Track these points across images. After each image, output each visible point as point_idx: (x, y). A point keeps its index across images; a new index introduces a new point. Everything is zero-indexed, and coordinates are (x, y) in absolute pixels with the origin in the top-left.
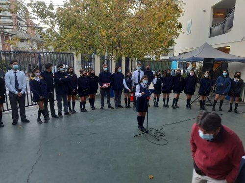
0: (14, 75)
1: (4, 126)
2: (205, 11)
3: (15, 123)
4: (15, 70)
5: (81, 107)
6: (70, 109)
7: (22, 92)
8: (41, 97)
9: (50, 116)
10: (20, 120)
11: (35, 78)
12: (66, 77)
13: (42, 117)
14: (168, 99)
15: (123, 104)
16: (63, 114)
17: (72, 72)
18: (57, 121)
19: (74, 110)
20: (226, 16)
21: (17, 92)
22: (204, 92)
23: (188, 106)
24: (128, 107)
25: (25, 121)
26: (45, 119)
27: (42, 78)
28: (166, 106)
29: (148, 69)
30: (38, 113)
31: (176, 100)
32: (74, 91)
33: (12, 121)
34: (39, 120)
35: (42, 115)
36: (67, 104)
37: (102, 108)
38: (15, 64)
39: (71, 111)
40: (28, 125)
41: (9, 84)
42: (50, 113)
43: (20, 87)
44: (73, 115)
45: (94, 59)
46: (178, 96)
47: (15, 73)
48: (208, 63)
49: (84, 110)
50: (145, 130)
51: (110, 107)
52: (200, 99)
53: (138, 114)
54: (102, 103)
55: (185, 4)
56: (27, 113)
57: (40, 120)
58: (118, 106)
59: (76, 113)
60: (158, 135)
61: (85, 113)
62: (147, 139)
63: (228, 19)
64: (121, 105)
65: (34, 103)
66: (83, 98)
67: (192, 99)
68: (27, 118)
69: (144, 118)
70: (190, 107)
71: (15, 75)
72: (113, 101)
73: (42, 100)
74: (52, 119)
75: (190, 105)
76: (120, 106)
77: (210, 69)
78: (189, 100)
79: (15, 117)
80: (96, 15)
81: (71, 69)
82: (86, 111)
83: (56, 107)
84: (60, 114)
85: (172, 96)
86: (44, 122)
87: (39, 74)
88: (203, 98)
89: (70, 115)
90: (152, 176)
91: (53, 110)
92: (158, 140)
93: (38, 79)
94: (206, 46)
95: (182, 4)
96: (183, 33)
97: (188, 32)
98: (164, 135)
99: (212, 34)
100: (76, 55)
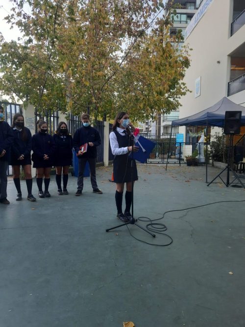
2: (219, 62)
32: (22, 157)
45: (58, 118)
48: (232, 120)
55: (191, 49)
60: (155, 228)
81: (21, 118)
92: (154, 237)
94: (225, 101)
95: (187, 49)
96: (191, 92)
97: (197, 94)
98: (165, 227)
99: (231, 91)
100: (25, 106)
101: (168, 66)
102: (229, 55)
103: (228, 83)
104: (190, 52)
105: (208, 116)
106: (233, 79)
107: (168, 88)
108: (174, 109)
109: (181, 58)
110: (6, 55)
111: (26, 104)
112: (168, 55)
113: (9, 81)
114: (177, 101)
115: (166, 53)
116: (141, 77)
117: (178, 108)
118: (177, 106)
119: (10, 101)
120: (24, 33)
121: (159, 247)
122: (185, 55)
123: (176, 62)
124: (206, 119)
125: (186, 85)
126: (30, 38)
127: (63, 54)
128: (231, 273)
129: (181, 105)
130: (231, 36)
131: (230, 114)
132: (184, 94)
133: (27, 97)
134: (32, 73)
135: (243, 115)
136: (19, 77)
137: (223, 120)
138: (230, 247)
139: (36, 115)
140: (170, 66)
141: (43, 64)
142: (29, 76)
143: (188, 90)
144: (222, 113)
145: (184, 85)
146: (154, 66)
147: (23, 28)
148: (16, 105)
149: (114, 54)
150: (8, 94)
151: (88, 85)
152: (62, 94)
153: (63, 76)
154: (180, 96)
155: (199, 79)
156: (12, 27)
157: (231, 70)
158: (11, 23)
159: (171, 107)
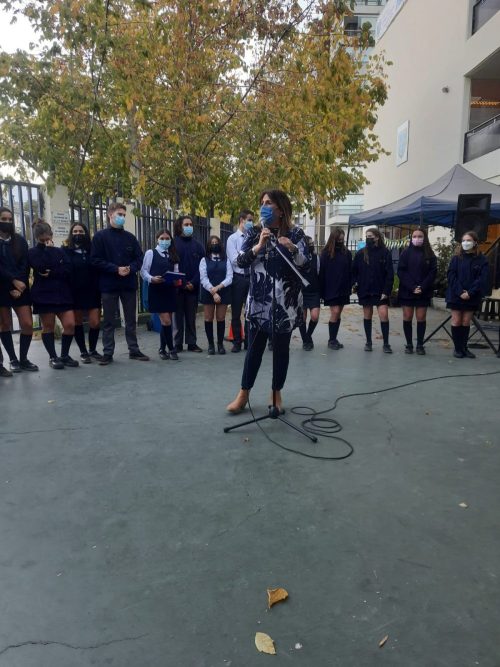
2: (446, 90)
5: (54, 354)
6: (13, 357)
17: (10, 229)
39: (15, 363)
48: (473, 211)
55: (390, 63)
60: (316, 425)
70: (422, 349)
76: (195, 348)
81: (6, 214)
88: (462, 319)
90: (283, 594)
92: (315, 441)
94: (459, 173)
95: (382, 63)
96: (388, 154)
97: (401, 157)
98: (338, 425)
99: (471, 152)
100: (49, 189)
101: (342, 100)
102: (467, 76)
103: (466, 134)
104: (387, 69)
105: (423, 206)
106: (475, 126)
107: (343, 147)
108: (354, 190)
109: (369, 83)
110: (5, 81)
111: (50, 186)
112: (342, 77)
113: (15, 136)
114: (360, 174)
115: (339, 72)
116: (286, 124)
117: (361, 188)
118: (360, 184)
119: (17, 178)
120: (42, 33)
121: (327, 462)
122: (376, 74)
123: (359, 92)
124: (419, 210)
125: (378, 140)
126: (55, 43)
127: (125, 78)
128: (463, 505)
129: (368, 183)
130: (473, 33)
131: (467, 200)
132: (375, 158)
133: (53, 169)
134: (61, 119)
135: (493, 201)
136: (35, 128)
137: (453, 212)
138: (462, 460)
139: (72, 206)
140: (346, 99)
141: (83, 100)
142: (56, 125)
143: (383, 150)
144: (451, 198)
145: (374, 139)
146: (313, 103)
147: (39, 22)
148: (29, 186)
149: (229, 74)
150: (13, 164)
151: (178, 142)
152: (124, 162)
153: (125, 124)
154: (366, 162)
155: (406, 124)
156: (14, 19)
157: (472, 106)
158: (11, 11)
159: (348, 185)
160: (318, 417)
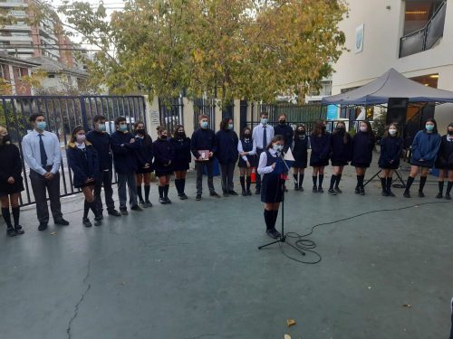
0: (38, 140)
1: (23, 233)
2: (389, 8)
3: (43, 226)
4: (40, 131)
5: (161, 196)
6: (141, 199)
7: (53, 171)
8: (89, 180)
9: (105, 213)
10: (51, 222)
11: (77, 144)
12: (133, 140)
13: (91, 215)
14: (321, 177)
15: (237, 187)
16: (129, 209)
17: (143, 132)
18: (119, 222)
19: (148, 201)
20: (430, 16)
21: (44, 172)
22: (389, 163)
23: (360, 188)
24: (247, 193)
25: (61, 222)
26: (96, 219)
27: (89, 144)
28: (318, 189)
29: (283, 122)
30: (83, 207)
31: (336, 179)
32: (147, 166)
33: (38, 223)
34: (86, 220)
35: (90, 211)
36: (136, 191)
37: (199, 197)
38: (40, 120)
39: (143, 203)
40: (66, 229)
41: (29, 156)
42: (105, 207)
43: (49, 162)
44: (147, 211)
45: (182, 106)
46: (341, 170)
47: (40, 136)
48: (397, 108)
49: (165, 201)
50: (279, 235)
51: (213, 194)
52: (383, 174)
53: (265, 206)
54: (199, 187)
56: (64, 209)
57: (88, 220)
58: (229, 191)
59: (151, 206)
60: (303, 245)
61: (168, 206)
62: (283, 252)
63: (434, 22)
64: (235, 190)
65: (76, 190)
66: (164, 178)
67: (367, 177)
68: (64, 217)
69: (276, 213)
70: (363, 191)
71: (41, 141)
72: (218, 184)
73: (90, 184)
74: (109, 219)
75: (362, 187)
76: (233, 193)
77: (400, 119)
78: (360, 178)
79: (42, 216)
80: (184, 23)
81: (141, 125)
82: (169, 202)
83: (115, 197)
84: (123, 208)
85: (330, 170)
86: (96, 225)
87: (83, 137)
88: (388, 174)
89: (140, 210)
90: (293, 322)
91: (110, 202)
92: (304, 254)
93: (82, 147)
94: (393, 75)
96: (349, 51)
98: (314, 244)
99: (404, 52)
103: (401, 39)
105: (367, 101)
106: (407, 33)
129: (335, 72)
143: (345, 48)
155: (362, 26)
160: (302, 238)
